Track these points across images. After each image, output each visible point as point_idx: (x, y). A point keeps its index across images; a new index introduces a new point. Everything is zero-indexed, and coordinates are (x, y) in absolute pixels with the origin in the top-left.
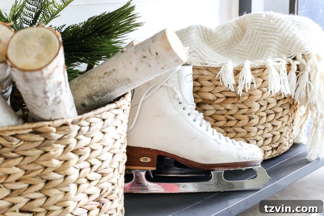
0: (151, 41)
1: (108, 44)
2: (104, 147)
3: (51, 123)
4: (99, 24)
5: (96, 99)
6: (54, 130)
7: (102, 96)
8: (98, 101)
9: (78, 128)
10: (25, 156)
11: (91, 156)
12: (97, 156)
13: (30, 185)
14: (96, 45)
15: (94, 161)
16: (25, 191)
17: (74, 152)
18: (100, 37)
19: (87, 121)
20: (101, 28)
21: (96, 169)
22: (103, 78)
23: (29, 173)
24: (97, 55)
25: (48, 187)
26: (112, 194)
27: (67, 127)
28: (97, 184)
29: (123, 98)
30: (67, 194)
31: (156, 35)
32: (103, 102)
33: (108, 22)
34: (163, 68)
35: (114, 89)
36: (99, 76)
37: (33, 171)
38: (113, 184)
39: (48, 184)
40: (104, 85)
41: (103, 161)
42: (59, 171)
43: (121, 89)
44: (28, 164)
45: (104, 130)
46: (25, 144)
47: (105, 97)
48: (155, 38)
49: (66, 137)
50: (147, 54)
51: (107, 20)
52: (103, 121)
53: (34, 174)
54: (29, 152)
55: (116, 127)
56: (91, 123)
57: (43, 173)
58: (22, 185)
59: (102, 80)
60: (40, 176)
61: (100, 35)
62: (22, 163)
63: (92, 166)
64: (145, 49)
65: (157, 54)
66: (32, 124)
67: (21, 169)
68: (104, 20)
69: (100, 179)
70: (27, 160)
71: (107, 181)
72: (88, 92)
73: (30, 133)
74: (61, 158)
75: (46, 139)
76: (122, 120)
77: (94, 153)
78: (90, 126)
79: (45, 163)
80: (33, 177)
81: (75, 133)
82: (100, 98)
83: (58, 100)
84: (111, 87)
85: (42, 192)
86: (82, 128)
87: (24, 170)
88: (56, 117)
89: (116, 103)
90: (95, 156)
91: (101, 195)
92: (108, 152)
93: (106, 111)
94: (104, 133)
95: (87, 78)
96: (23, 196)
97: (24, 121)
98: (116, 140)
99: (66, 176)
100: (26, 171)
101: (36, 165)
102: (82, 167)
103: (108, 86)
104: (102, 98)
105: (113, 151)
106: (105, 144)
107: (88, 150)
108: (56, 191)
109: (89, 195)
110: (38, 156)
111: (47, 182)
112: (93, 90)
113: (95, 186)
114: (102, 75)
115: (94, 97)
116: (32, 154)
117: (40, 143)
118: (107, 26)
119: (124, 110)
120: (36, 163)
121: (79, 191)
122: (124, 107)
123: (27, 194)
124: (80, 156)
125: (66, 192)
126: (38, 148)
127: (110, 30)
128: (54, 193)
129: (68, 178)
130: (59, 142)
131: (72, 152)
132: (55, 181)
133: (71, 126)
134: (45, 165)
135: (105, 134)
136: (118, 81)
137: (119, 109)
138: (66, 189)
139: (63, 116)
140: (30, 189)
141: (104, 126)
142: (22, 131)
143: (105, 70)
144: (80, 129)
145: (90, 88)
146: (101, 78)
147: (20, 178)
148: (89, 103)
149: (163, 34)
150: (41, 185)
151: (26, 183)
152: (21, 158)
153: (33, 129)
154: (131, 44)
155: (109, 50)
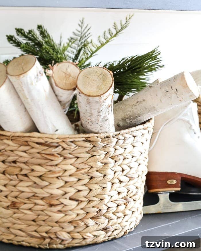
0: (173, 80)
1: (138, 80)
2: (133, 157)
3: (98, 135)
4: (132, 64)
5: (129, 122)
6: (100, 140)
7: (133, 119)
8: (130, 123)
9: (116, 140)
10: (78, 158)
11: (123, 163)
12: (127, 164)
13: (79, 180)
14: (128, 80)
15: (125, 167)
16: (75, 183)
17: (112, 158)
18: (132, 74)
19: (123, 136)
20: (134, 67)
21: (126, 173)
22: (135, 106)
23: (80, 170)
24: (129, 88)
25: (91, 182)
26: (136, 195)
27: (109, 139)
28: (126, 185)
29: (148, 122)
30: (104, 189)
31: (177, 76)
32: (133, 124)
33: (139, 63)
34: (180, 101)
35: (143, 115)
36: (132, 104)
37: (82, 169)
38: (137, 188)
39: (92, 180)
40: (135, 111)
41: (131, 168)
42: (100, 171)
43: (148, 115)
44: (80, 164)
45: (134, 144)
46: (79, 149)
47: (135, 120)
48: (176, 78)
49: (108, 146)
50: (169, 89)
51: (139, 61)
52: (133, 138)
53: (83, 171)
54: (81, 154)
55: (143, 143)
56: (125, 138)
57: (89, 171)
58: (74, 179)
59: (134, 107)
60: (87, 173)
61: (132, 73)
62: (76, 163)
63: (123, 170)
64: (168, 86)
65: (177, 90)
66: (85, 135)
67: (74, 167)
68: (136, 61)
69: (128, 182)
70: (79, 160)
71: (133, 184)
72: (123, 115)
73: (84, 141)
74: (103, 161)
75: (94, 146)
76: (147, 139)
77: (125, 161)
78: (124, 140)
79: (92, 164)
80: (81, 174)
81: (114, 144)
82: (131, 121)
83: (106, 118)
84: (140, 113)
85: (87, 186)
86: (119, 141)
87: (76, 167)
88: (103, 131)
89: (143, 125)
90: (126, 164)
91: (127, 195)
92: (135, 161)
93: (136, 130)
94: (134, 146)
95: (123, 105)
96: (73, 187)
97: (78, 133)
98: (142, 153)
99: (105, 175)
100: (78, 168)
101: (85, 165)
102: (116, 170)
103: (138, 112)
104: (133, 121)
105: (139, 162)
106: (134, 155)
107: (122, 157)
108: (97, 186)
109: (119, 193)
110: (87, 158)
111: (91, 178)
112: (127, 114)
113: (124, 187)
114: (134, 103)
115: (127, 120)
116: (83, 157)
117: (89, 149)
118: (138, 66)
119: (149, 131)
120: (85, 163)
121: (112, 189)
122: (149, 129)
123: (76, 186)
124: (116, 161)
125: (104, 188)
126: (87, 152)
127: (140, 69)
128: (96, 187)
129: (107, 177)
130: (102, 149)
131: (110, 157)
132: (97, 178)
133: (112, 139)
134: (91, 165)
135: (135, 148)
136: (146, 108)
137: (146, 130)
138: (104, 185)
139: (107, 130)
140: (79, 182)
141: (134, 141)
142: (78, 139)
143: (137, 100)
144: (118, 141)
145: (124, 113)
146: (134, 106)
147: (73, 174)
148: (123, 124)
149: (182, 75)
150: (87, 180)
151: (76, 178)
152: (76, 159)
153: (86, 138)
154: (157, 81)
155: (138, 85)
